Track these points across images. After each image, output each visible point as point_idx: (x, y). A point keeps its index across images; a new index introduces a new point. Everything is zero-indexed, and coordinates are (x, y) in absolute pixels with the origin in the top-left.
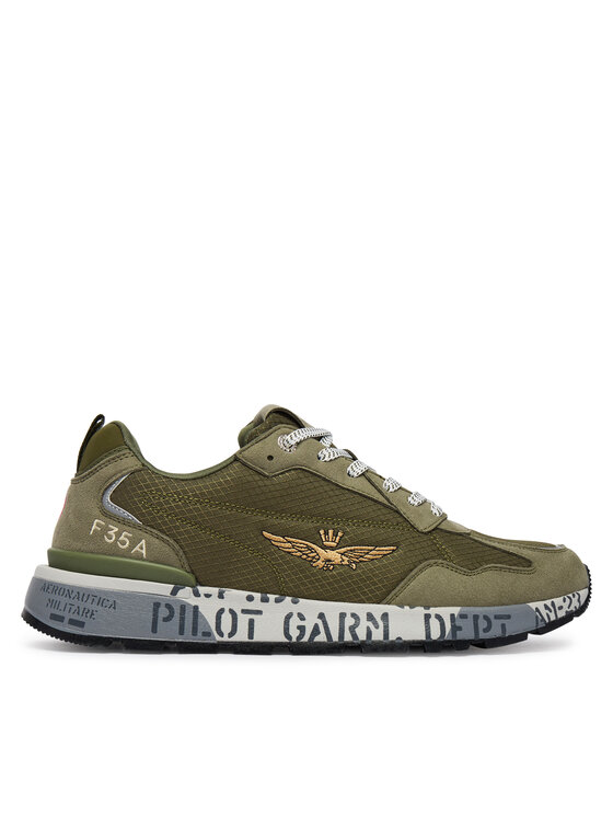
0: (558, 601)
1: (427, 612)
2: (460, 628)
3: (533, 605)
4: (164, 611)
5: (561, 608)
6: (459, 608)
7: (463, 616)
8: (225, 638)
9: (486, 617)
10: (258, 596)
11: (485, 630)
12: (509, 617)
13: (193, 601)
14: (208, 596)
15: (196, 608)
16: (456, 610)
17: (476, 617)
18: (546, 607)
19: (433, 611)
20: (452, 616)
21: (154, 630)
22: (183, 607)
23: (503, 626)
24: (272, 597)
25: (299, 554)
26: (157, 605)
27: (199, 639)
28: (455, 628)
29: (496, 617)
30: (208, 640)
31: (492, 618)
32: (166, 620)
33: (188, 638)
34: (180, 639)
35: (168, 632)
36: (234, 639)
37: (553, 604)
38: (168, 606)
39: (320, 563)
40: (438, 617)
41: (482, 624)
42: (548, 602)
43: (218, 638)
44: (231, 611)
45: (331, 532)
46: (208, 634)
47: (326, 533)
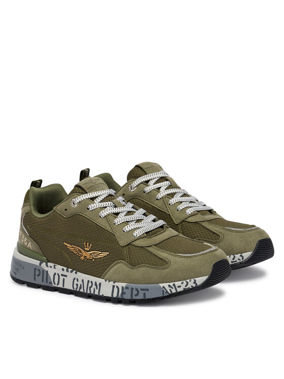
0: (178, 284)
1: (114, 284)
2: (125, 293)
3: (162, 285)
4: (37, 273)
5: (179, 287)
6: (126, 284)
7: (127, 288)
8: (56, 286)
9: (137, 289)
10: (65, 268)
11: (136, 295)
12: (148, 290)
13: (46, 269)
14: (51, 267)
15: (47, 271)
16: (124, 285)
17: (132, 289)
18: (169, 286)
19: (116, 284)
20: (123, 287)
21: (35, 280)
22: (43, 271)
23: (145, 294)
24: (70, 270)
25: (76, 253)
26: (35, 269)
27: (48, 284)
28: (123, 293)
29: (142, 290)
30: (50, 285)
31: (139, 290)
32: (38, 275)
33: (44, 284)
34: (43, 284)
35: (39, 281)
36: (58, 286)
37: (174, 285)
38: (39, 270)
39: (82, 258)
40: (117, 287)
41: (135, 292)
42: (171, 284)
43: (54, 285)
44: (58, 274)
45: (88, 244)
46: (51, 283)
47: (86, 245)
